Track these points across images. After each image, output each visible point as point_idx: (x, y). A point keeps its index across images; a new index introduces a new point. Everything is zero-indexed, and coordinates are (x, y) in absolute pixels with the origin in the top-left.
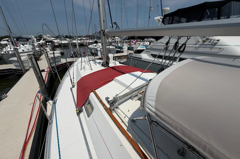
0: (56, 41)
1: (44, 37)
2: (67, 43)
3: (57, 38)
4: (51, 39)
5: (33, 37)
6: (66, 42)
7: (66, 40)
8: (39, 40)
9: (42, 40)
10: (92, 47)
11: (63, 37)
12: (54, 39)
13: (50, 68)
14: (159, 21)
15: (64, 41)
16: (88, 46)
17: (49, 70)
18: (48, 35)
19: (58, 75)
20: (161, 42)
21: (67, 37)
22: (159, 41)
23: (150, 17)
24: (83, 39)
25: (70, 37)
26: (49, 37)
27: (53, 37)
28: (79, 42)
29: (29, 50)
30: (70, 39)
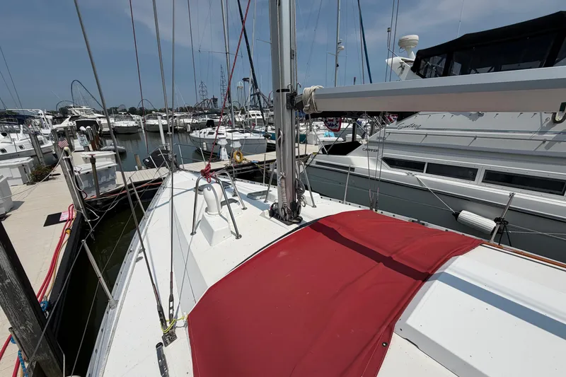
0: (104, 121)
1: (73, 112)
2: (133, 127)
3: (109, 113)
4: (91, 116)
5: (41, 112)
6: (132, 124)
7: (132, 119)
8: (61, 120)
9: (68, 119)
10: (202, 136)
11: (125, 110)
12: (100, 118)
13: (78, 208)
14: (403, 69)
15: (126, 122)
16: (189, 133)
17: (74, 216)
18: (84, 108)
19: (99, 274)
20: (413, 126)
21: (133, 111)
22: (407, 121)
23: (338, 66)
24: (175, 117)
25: (142, 112)
26: (86, 111)
27: (98, 112)
28: (165, 122)
29: (21, 147)
30: (141, 115)
